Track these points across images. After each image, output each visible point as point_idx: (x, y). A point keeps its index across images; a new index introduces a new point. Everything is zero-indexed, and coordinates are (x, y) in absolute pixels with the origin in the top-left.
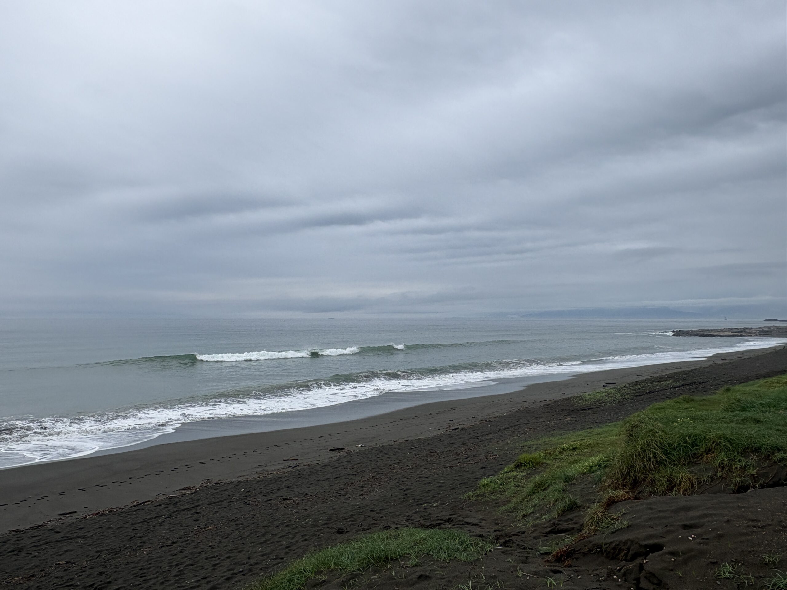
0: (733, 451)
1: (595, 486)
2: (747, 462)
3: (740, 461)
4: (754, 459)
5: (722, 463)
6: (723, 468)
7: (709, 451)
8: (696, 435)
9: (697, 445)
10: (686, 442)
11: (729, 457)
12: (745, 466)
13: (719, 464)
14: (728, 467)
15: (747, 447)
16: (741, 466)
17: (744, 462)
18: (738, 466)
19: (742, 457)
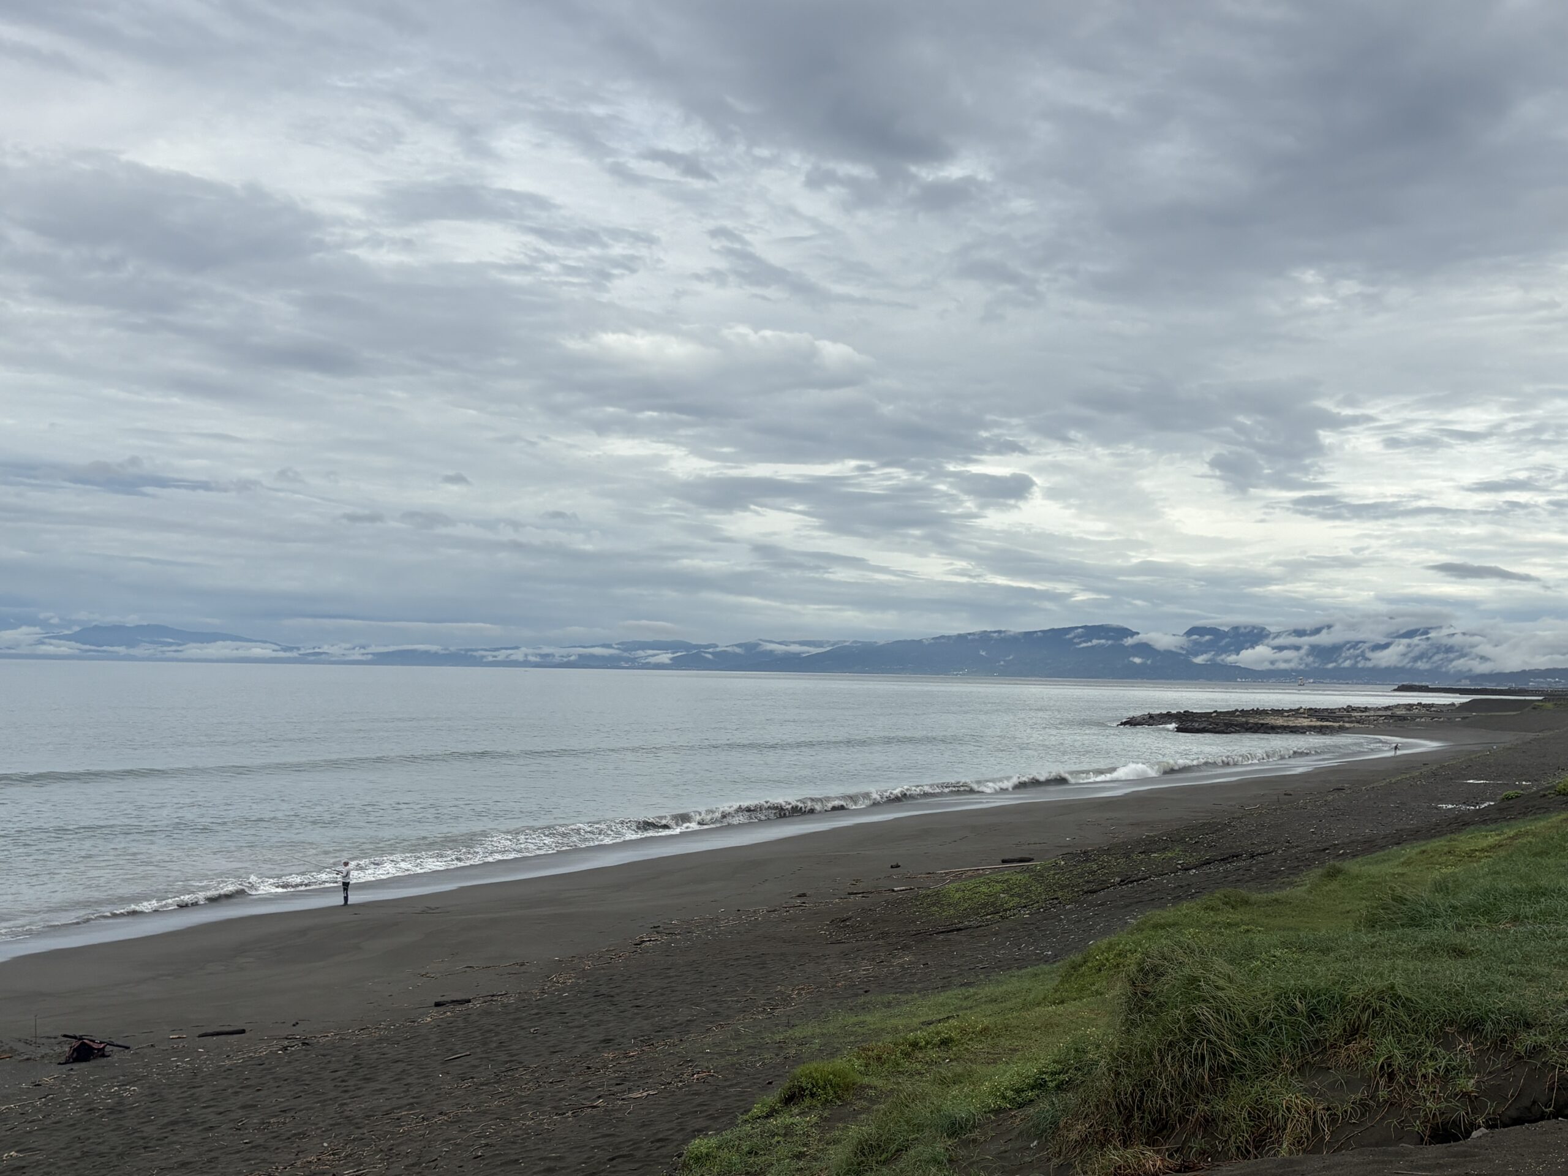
0: (1416, 1032)
1: (1035, 1143)
2: (1451, 1059)
3: (1433, 1057)
4: (1466, 1049)
5: (1389, 1066)
6: (1391, 1077)
7: (1352, 1033)
8: (1316, 994)
9: (1321, 1018)
10: (1292, 1011)
11: (1407, 1048)
12: (1447, 1070)
13: (1382, 1067)
14: (1403, 1074)
15: (1449, 1019)
16: (1436, 1070)
17: (1444, 1058)
18: (1430, 1070)
19: (1438, 1047)
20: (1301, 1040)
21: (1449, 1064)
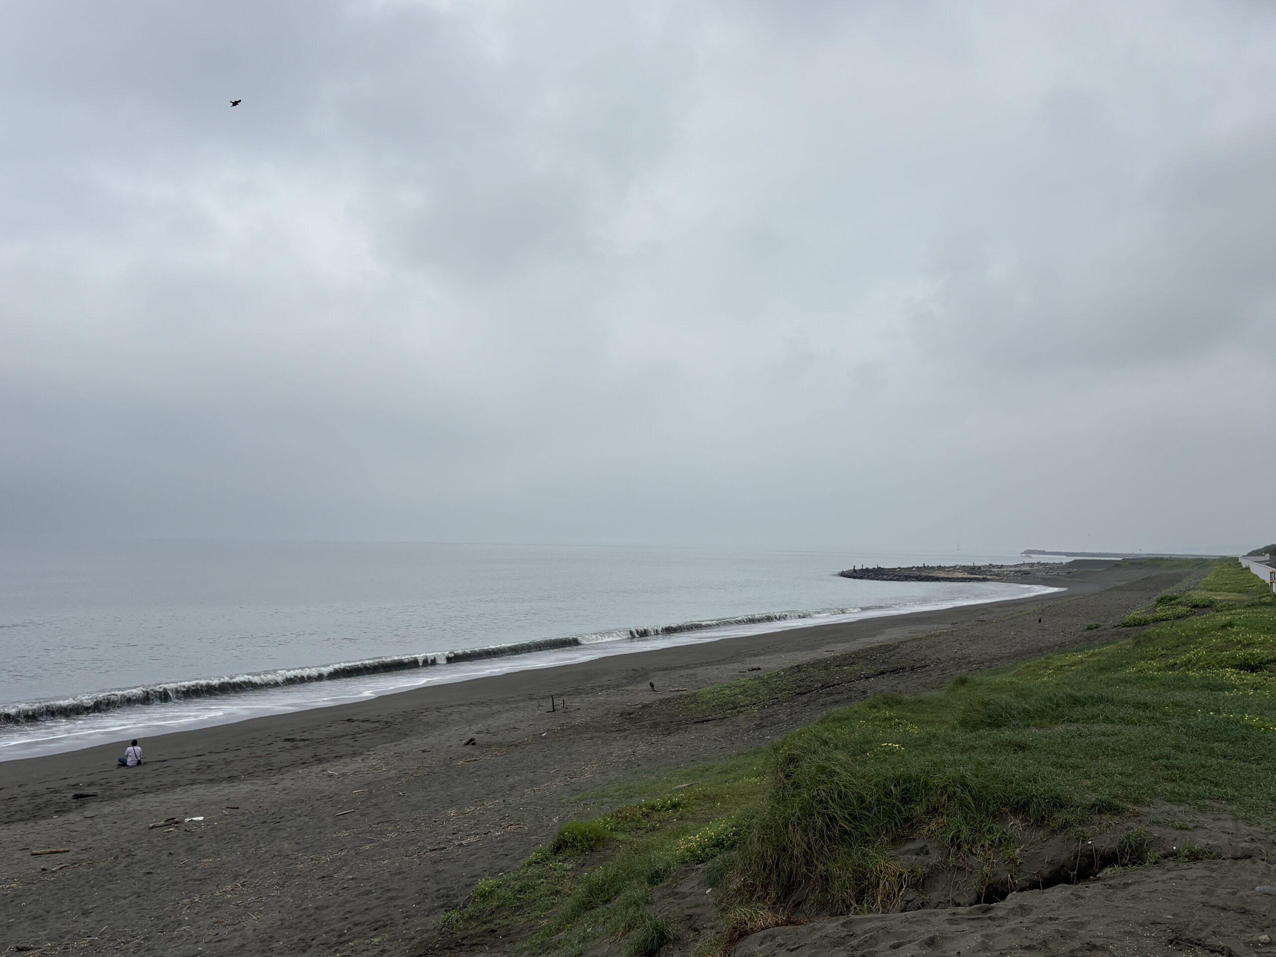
1: (709, 890)
2: (1003, 833)
3: (990, 831)
4: (1015, 826)
5: (958, 838)
6: (959, 847)
7: (933, 811)
8: (909, 780)
9: (911, 801)
10: (888, 794)
11: (971, 826)
12: (1000, 842)
13: (952, 839)
14: (968, 844)
15: (1004, 801)
16: (992, 841)
17: (998, 832)
18: (987, 842)
19: (995, 823)
20: (895, 817)
21: (1002, 837)
